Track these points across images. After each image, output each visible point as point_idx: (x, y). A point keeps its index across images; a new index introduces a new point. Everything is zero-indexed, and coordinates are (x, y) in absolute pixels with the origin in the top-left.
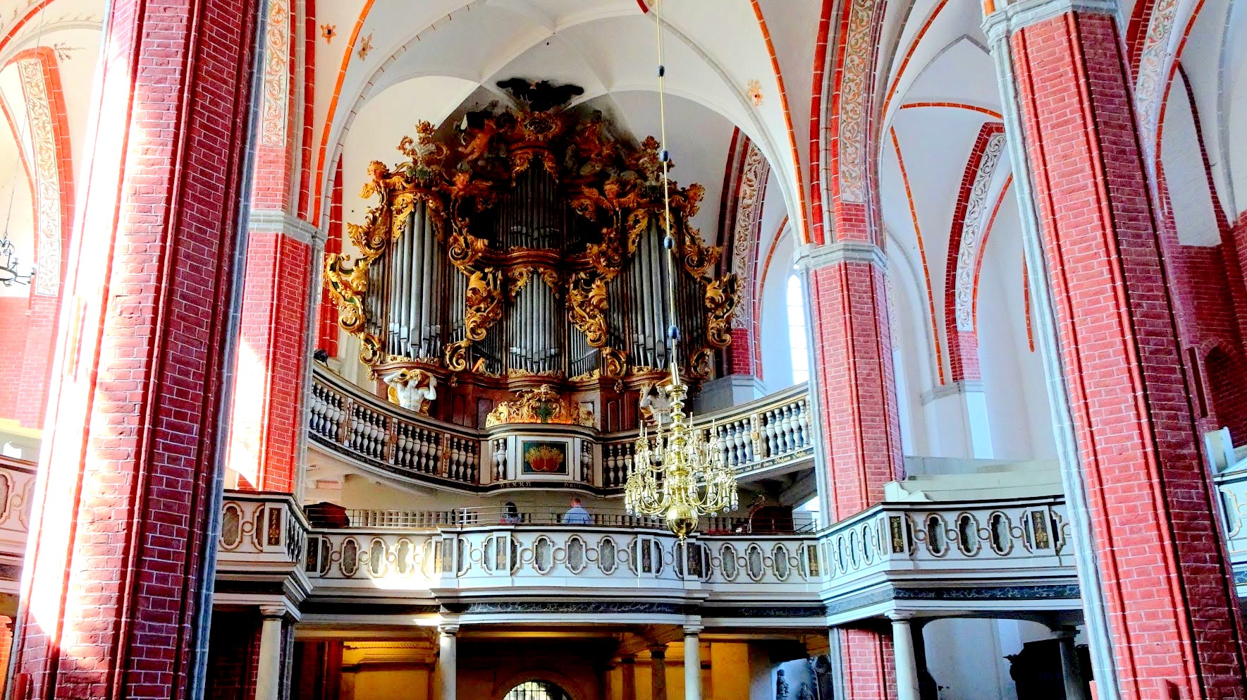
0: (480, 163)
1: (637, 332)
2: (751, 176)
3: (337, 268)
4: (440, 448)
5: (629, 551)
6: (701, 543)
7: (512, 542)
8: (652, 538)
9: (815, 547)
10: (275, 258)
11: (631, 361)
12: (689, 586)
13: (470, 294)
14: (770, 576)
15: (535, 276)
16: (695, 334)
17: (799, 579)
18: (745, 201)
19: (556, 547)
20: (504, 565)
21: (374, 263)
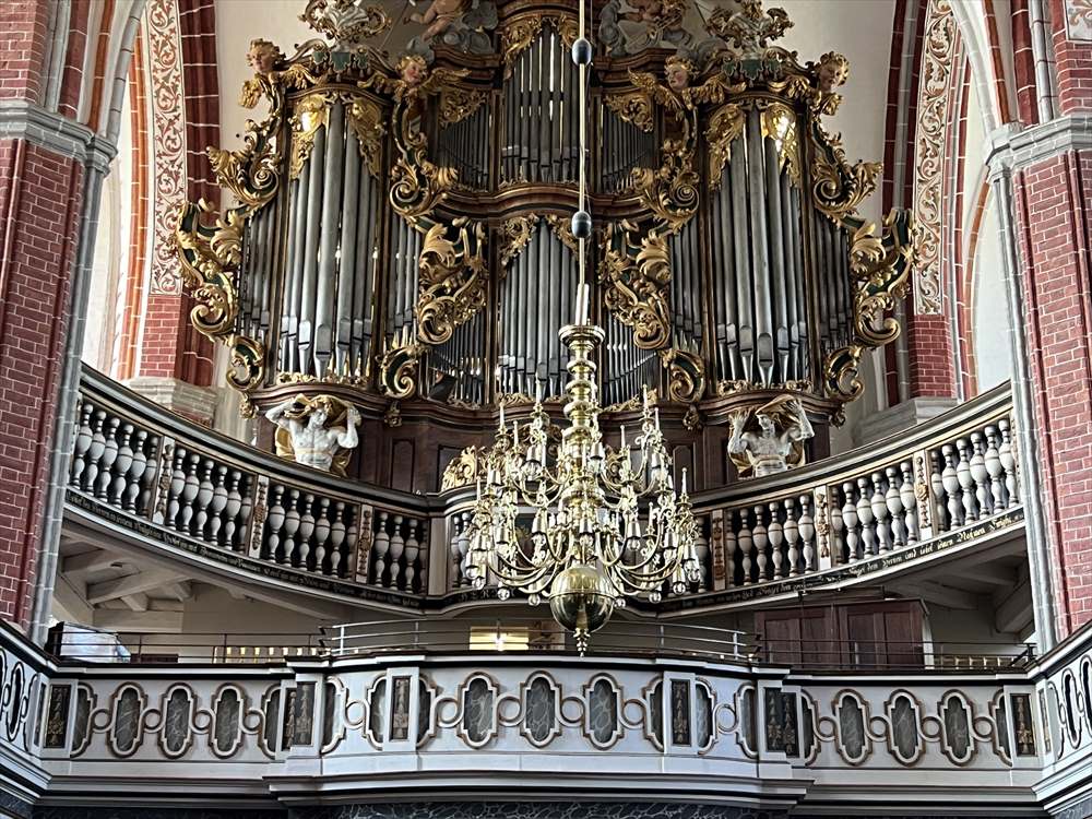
0: (446, 38)
1: (725, 321)
2: (939, 37)
3: (194, 226)
4: (353, 530)
5: (647, 704)
6: (796, 690)
7: (422, 686)
8: (691, 677)
9: (1026, 697)
10: (10, 183)
11: (713, 371)
12: (768, 772)
13: (424, 263)
14: (934, 755)
15: (543, 229)
16: (833, 321)
17: (997, 762)
18: (931, 82)
19: (502, 696)
20: (405, 730)
21: (257, 216)
